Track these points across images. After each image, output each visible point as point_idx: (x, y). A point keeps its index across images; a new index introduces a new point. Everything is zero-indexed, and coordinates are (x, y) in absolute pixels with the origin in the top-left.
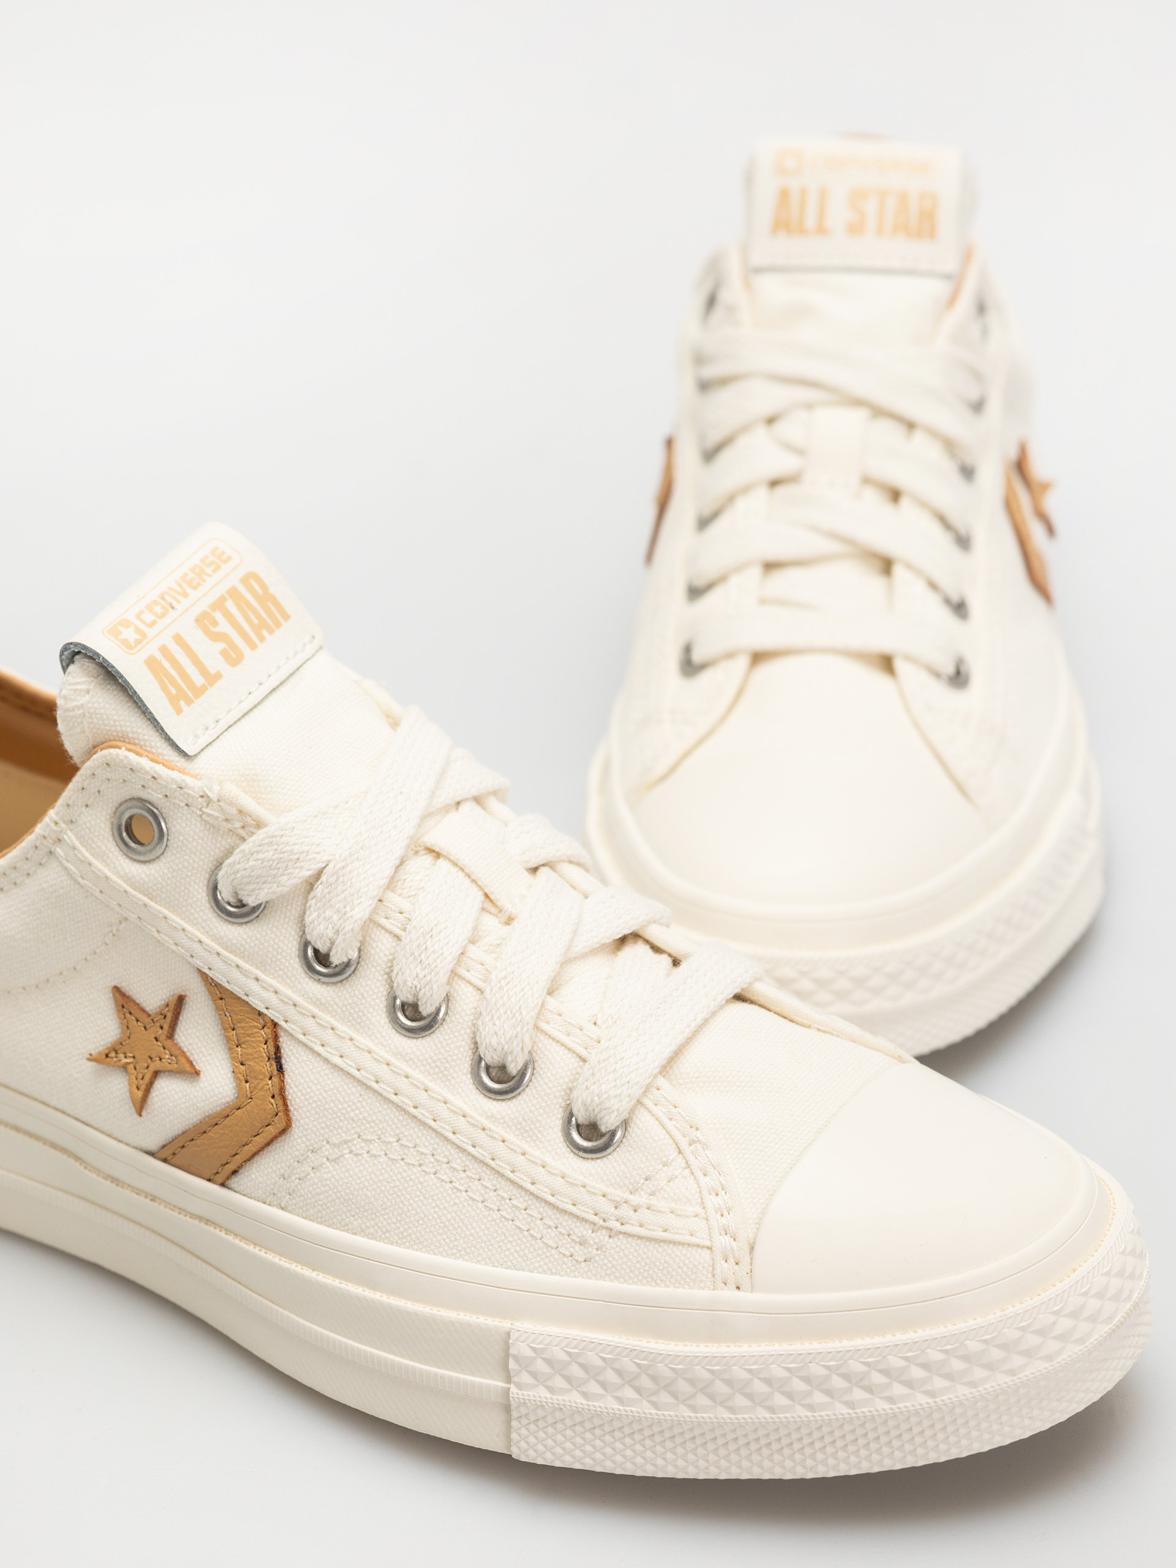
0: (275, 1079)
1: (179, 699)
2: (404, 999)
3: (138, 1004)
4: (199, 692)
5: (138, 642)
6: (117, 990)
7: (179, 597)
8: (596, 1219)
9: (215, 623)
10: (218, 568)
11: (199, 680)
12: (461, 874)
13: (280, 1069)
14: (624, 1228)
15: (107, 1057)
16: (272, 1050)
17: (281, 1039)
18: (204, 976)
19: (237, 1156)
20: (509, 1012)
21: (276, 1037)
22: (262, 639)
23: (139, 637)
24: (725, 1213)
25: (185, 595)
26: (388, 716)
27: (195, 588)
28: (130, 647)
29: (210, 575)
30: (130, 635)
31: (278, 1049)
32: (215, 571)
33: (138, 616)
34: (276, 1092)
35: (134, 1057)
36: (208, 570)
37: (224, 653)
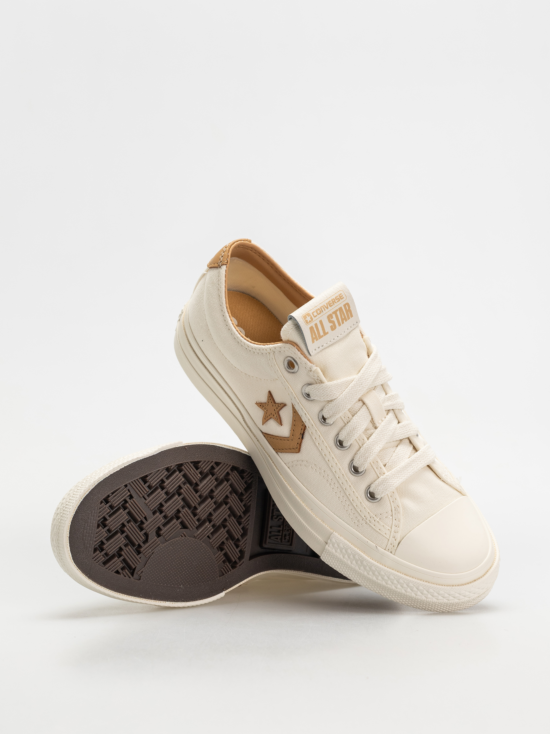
0: (300, 440)
1: (314, 339)
2: (340, 439)
3: (274, 398)
4: (321, 337)
5: (310, 321)
6: (270, 392)
7: (325, 309)
8: (364, 517)
9: (332, 318)
10: (339, 300)
11: (322, 333)
12: (368, 411)
13: (302, 438)
14: (370, 524)
15: (260, 405)
16: (302, 433)
17: (306, 430)
18: (293, 406)
19: (283, 450)
20: (365, 457)
21: (305, 430)
22: (343, 323)
23: (311, 320)
24: (396, 532)
25: (327, 308)
26: (368, 349)
27: (331, 306)
28: (307, 323)
29: (336, 303)
30: (308, 319)
31: (304, 433)
32: (338, 302)
33: (313, 313)
34: (299, 443)
35: (267, 410)
36: (336, 301)
37: (331, 327)
